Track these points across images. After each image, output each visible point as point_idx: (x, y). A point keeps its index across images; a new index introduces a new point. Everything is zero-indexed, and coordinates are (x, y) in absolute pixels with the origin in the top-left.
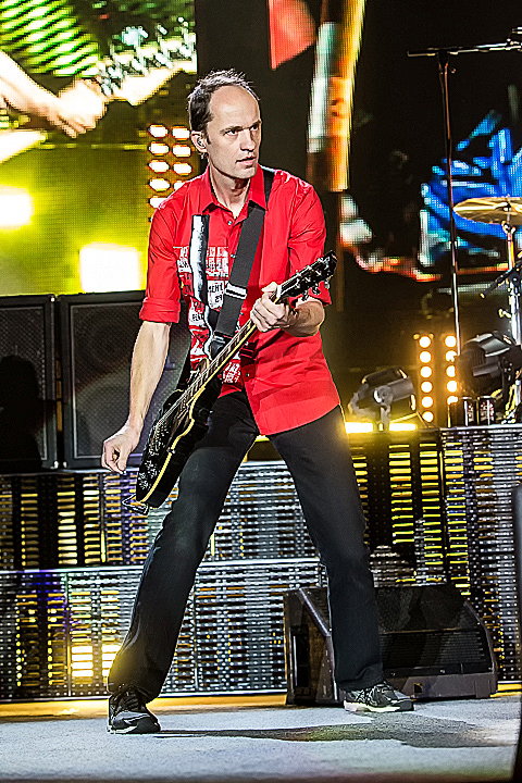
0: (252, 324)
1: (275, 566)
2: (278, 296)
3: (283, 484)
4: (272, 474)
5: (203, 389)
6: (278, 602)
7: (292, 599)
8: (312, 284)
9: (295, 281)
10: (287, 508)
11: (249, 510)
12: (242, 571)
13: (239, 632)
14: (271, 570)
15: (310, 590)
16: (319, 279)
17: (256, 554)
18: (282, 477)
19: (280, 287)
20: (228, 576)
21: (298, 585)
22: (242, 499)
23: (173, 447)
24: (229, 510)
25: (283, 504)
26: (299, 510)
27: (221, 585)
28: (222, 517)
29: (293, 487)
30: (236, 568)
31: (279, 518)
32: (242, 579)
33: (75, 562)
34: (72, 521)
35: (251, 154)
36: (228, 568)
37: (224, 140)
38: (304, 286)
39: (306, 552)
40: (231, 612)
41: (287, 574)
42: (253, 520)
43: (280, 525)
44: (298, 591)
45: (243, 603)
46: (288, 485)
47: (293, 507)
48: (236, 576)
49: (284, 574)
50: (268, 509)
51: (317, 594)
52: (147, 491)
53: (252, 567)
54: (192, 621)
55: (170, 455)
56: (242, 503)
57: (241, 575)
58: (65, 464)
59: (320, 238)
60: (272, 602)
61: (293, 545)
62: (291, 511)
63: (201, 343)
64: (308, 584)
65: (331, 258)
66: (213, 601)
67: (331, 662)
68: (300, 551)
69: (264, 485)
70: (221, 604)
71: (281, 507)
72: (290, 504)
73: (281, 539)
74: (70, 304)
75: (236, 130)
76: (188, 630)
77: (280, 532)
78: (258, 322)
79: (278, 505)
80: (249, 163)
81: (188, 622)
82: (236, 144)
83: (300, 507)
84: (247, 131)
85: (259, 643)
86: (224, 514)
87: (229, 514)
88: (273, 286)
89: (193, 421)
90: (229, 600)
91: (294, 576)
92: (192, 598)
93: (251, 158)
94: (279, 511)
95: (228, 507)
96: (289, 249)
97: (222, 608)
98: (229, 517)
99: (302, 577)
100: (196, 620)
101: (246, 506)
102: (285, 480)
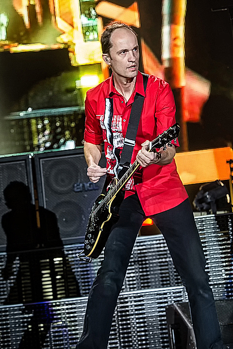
0: (138, 163)
1: (160, 292)
2: (150, 148)
3: (160, 247)
4: (155, 242)
5: (114, 196)
6: (162, 312)
7: (170, 310)
8: (168, 141)
9: (158, 140)
10: (164, 260)
11: (144, 262)
12: (142, 296)
13: (143, 329)
14: (157, 294)
15: (180, 304)
16: (171, 139)
17: (149, 286)
18: (160, 244)
19: (151, 143)
20: (135, 299)
21: (173, 302)
22: (139, 257)
23: (102, 228)
24: (133, 264)
25: (162, 258)
26: (170, 261)
27: (131, 304)
28: (129, 268)
29: (167, 248)
30: (139, 295)
31: (160, 266)
32: (143, 300)
33: (51, 297)
34: (48, 275)
35: (134, 64)
36: (135, 295)
37: (119, 58)
38: (164, 143)
39: (176, 283)
40: (137, 319)
41: (166, 296)
42: (146, 268)
43: (161, 270)
44: (173, 305)
45: (144, 314)
46: (164, 247)
47: (168, 260)
48: (139, 299)
49: (165, 296)
50: (154, 261)
51: (183, 306)
52: (90, 250)
53: (147, 294)
54: (117, 325)
55: (100, 232)
56: (140, 259)
57: (141, 298)
58: (43, 245)
59: (172, 111)
60: (159, 312)
61: (169, 280)
62: (166, 262)
63: (112, 167)
64: (178, 301)
65: (177, 127)
66: (128, 313)
67: (193, 343)
68: (173, 283)
69: (150, 248)
70: (132, 315)
71: (160, 260)
72: (166, 258)
73: (162, 277)
74: (40, 159)
75: (125, 51)
76: (115, 330)
77: (161, 274)
78: (141, 163)
79: (159, 259)
80: (133, 68)
81: (115, 326)
82: (126, 59)
83: (171, 259)
84: (131, 52)
85: (154, 335)
86: (130, 266)
87: (133, 265)
88: (147, 142)
89: (111, 214)
90: (136, 312)
91: (170, 297)
92: (116, 312)
93: (134, 66)
94: (160, 262)
95: (131, 262)
96: (156, 119)
97: (133, 317)
98: (133, 267)
99: (175, 297)
100: (119, 324)
101: (142, 261)
102: (162, 245)
